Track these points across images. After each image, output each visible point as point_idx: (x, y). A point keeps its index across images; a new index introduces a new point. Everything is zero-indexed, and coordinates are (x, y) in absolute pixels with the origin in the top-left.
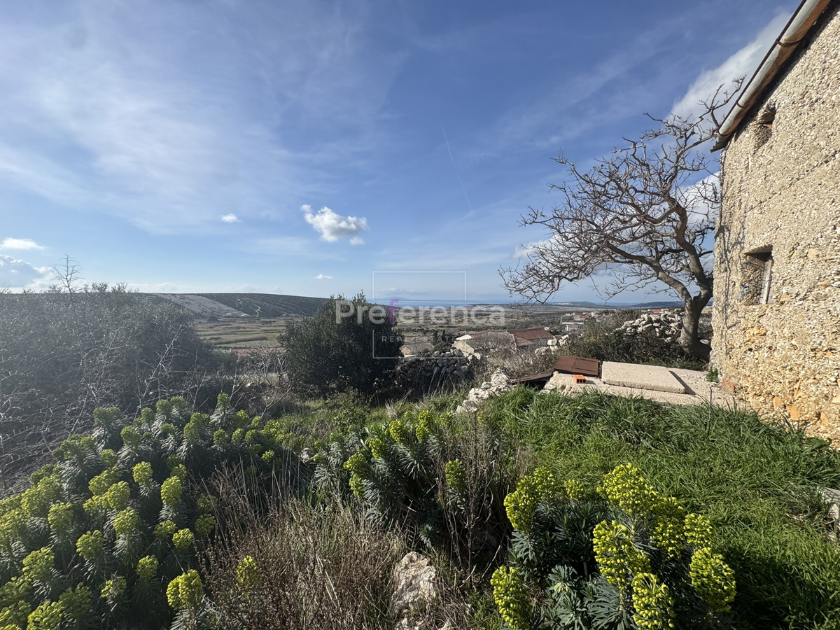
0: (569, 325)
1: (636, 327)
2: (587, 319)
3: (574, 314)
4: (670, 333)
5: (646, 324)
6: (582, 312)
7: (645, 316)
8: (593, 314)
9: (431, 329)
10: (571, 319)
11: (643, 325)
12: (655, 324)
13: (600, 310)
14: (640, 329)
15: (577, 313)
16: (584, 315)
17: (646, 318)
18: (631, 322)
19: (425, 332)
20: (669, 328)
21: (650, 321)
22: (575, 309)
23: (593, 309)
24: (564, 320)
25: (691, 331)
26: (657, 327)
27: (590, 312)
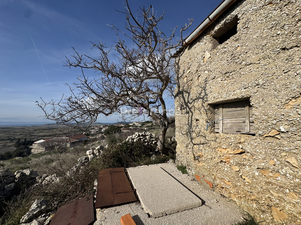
0: (93, 131)
1: (133, 139)
2: (99, 128)
3: (95, 127)
4: (147, 141)
5: (138, 137)
6: (98, 126)
7: (137, 133)
8: (101, 127)
9: (17, 138)
10: (94, 129)
11: (137, 138)
12: (141, 137)
13: (104, 125)
14: (135, 140)
15: (96, 126)
16: (98, 127)
17: (138, 134)
18: (131, 136)
19: (12, 140)
20: (146, 139)
21: (139, 136)
22: (95, 125)
23: (101, 125)
24: (91, 129)
25: (162, 142)
26: (142, 138)
27: (100, 126)
